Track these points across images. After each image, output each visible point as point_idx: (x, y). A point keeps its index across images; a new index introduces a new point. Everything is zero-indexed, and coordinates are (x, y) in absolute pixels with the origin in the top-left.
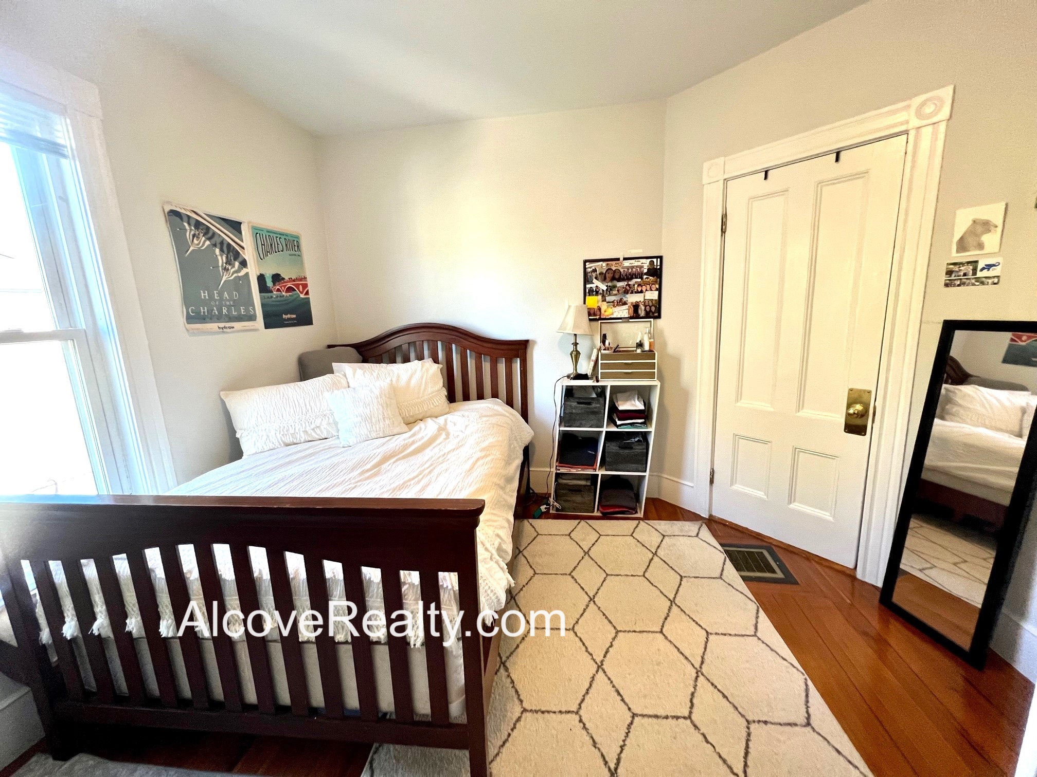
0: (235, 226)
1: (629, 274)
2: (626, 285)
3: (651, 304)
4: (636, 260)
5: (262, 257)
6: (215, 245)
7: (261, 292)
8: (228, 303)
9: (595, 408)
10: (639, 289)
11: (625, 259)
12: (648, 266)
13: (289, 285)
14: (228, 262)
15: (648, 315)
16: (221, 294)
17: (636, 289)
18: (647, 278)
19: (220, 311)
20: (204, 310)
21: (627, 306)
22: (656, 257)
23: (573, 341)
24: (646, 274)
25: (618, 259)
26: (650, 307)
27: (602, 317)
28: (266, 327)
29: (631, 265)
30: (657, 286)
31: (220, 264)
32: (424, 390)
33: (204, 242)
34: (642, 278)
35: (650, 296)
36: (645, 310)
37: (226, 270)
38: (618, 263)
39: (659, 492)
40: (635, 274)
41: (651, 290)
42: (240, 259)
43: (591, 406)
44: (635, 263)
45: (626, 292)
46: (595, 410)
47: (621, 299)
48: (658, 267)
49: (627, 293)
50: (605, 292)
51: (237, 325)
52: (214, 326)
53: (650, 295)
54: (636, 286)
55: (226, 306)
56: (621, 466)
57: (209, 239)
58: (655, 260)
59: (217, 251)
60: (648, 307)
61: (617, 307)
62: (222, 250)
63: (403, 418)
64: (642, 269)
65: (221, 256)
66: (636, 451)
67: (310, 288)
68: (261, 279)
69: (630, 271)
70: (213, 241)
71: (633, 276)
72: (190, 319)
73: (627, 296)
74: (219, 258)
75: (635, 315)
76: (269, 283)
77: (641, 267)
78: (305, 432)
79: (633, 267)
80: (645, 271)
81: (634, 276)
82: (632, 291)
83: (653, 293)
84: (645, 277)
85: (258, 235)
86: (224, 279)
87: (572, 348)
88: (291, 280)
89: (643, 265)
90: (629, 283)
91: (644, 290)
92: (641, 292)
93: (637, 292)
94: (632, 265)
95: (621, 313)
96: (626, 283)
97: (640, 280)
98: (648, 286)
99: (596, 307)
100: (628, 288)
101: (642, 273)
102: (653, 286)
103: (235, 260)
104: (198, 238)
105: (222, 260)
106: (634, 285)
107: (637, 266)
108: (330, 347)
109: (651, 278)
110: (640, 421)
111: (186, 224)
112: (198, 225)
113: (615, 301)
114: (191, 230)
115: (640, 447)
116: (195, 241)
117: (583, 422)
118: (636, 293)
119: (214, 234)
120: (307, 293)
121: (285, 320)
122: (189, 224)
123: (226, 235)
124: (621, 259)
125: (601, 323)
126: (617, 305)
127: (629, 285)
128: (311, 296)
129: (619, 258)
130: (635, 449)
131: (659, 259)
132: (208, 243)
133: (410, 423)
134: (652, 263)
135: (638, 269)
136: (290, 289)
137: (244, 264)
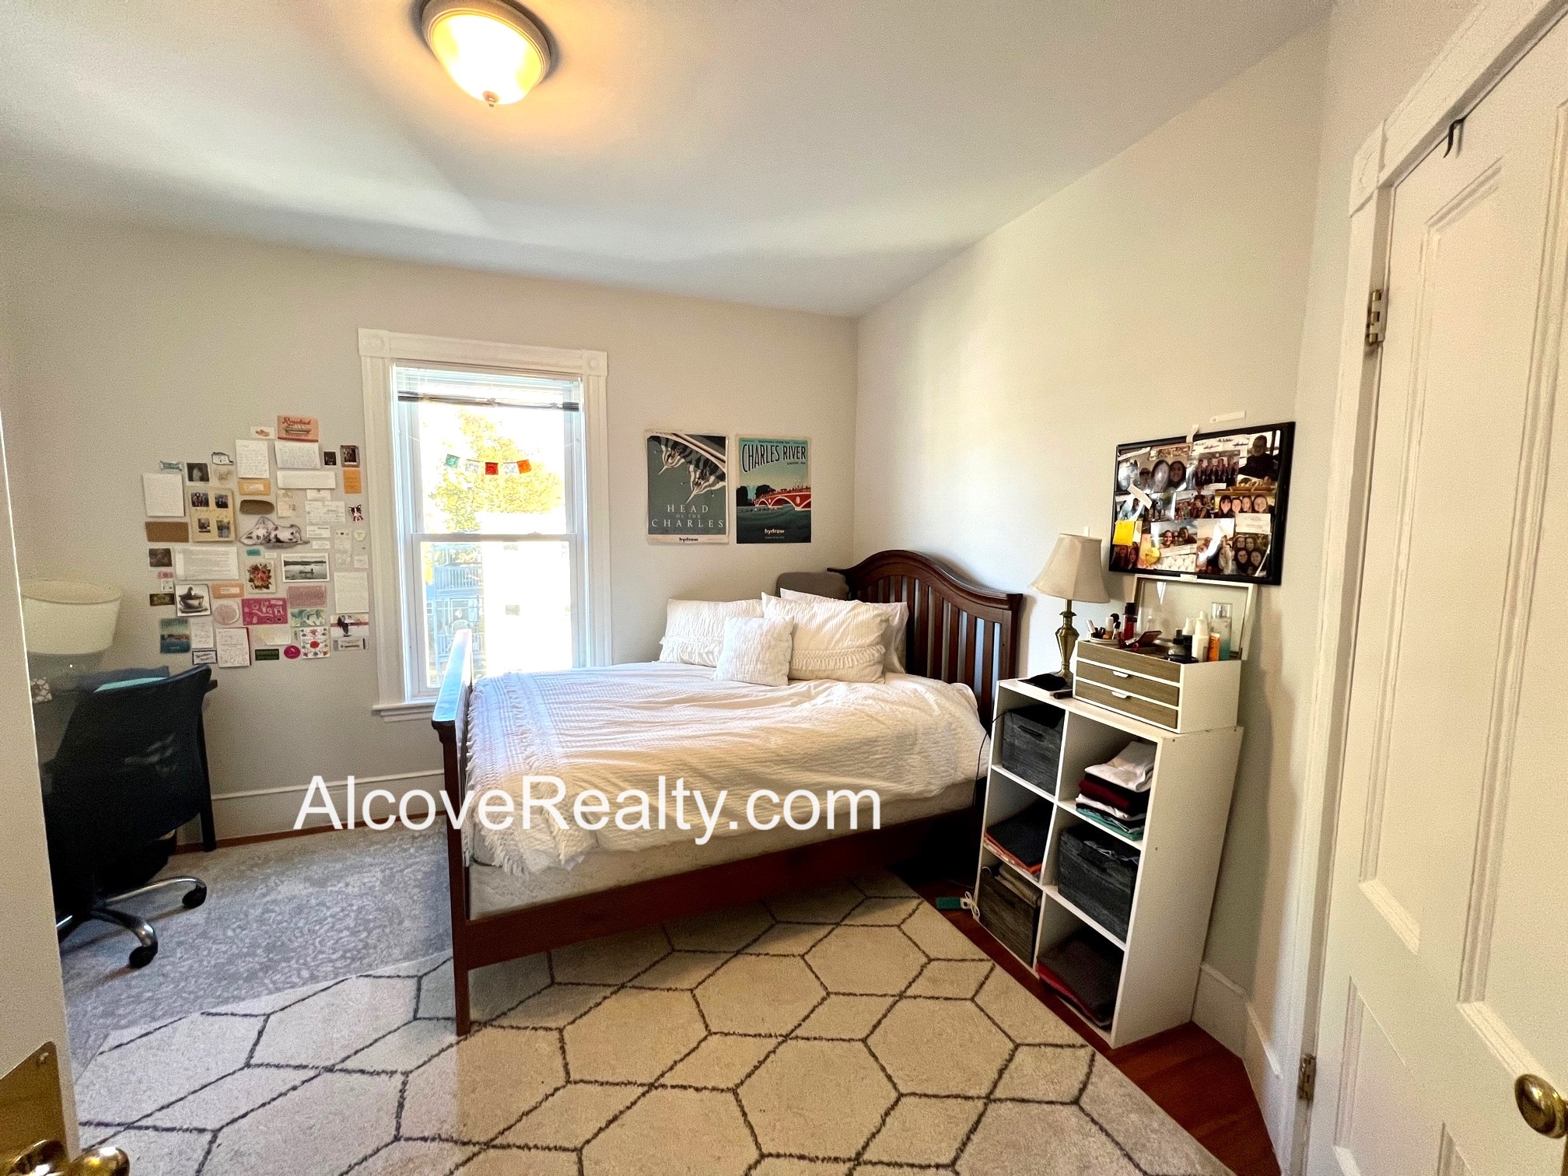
0: (719, 442)
1: (1202, 472)
2: (1196, 498)
3: (1251, 546)
4: (1222, 438)
5: (747, 469)
6: (690, 462)
7: (739, 504)
8: (694, 516)
9: (1047, 749)
10: (1226, 509)
11: (1198, 437)
12: (1249, 452)
13: (780, 497)
14: (703, 477)
15: (1243, 572)
16: (687, 508)
17: (1217, 507)
18: (1245, 481)
19: (684, 523)
20: (667, 523)
21: (1195, 546)
22: (1272, 428)
23: (1064, 609)
24: (1242, 471)
25: (1183, 439)
26: (1249, 554)
27: (1140, 567)
28: (739, 541)
29: (1208, 451)
30: (1271, 501)
31: (692, 479)
32: (838, 642)
33: (679, 460)
34: (1231, 482)
35: (1248, 526)
36: (1236, 559)
37: (698, 484)
38: (1181, 449)
39: (1243, 1046)
40: (1217, 471)
41: (1254, 511)
42: (718, 473)
43: (1042, 743)
44: (1218, 445)
45: (1195, 514)
46: (1047, 753)
47: (1183, 529)
48: (1276, 452)
49: (1197, 517)
50: (1151, 512)
51: (702, 538)
52: (676, 537)
53: (1249, 522)
54: (1217, 500)
55: (691, 518)
56: (1084, 900)
57: (684, 457)
58: (1268, 435)
59: (692, 468)
60: (1243, 553)
61: (1172, 547)
62: (697, 466)
63: (790, 669)
64: (1235, 460)
65: (695, 472)
66: (1111, 880)
67: (812, 499)
68: (742, 493)
69: (1205, 464)
70: (689, 459)
71: (1210, 475)
72: (651, 531)
73: (1197, 522)
74: (693, 474)
75: (1212, 570)
76: (751, 495)
77: (1232, 455)
78: (700, 655)
79: (1213, 455)
80: (1243, 463)
81: (1213, 478)
82: (1208, 510)
83: (1259, 519)
84: (1240, 477)
85: (747, 447)
86: (694, 493)
87: (1061, 622)
88: (784, 491)
89: (1238, 448)
90: (1203, 493)
91: (1236, 509)
92: (1230, 514)
93: (1221, 515)
94: (1212, 450)
95: (1180, 561)
96: (1196, 493)
97: (1223, 486)
98: (1246, 500)
99: (1130, 544)
100: (1199, 504)
101: (1234, 470)
102: (1259, 500)
103: (711, 474)
104: (673, 457)
105: (694, 474)
106: (1213, 498)
107: (1222, 454)
108: (830, 570)
109: (1254, 480)
110: (1119, 814)
111: (663, 447)
112: (676, 445)
113: (1169, 534)
114: (667, 451)
115: (1120, 878)
116: (670, 461)
117: (1029, 772)
118: (1217, 516)
119: (692, 451)
120: (809, 505)
121: (767, 535)
122: (666, 446)
123: (706, 452)
124: (1189, 439)
125: (1139, 579)
126: (1172, 542)
127: (1200, 497)
128: (812, 509)
129: (1185, 437)
130: (1111, 876)
131: (1278, 433)
132: (683, 460)
133: (792, 679)
134: (1262, 442)
135: (1225, 459)
136: (779, 502)
137: (722, 477)
